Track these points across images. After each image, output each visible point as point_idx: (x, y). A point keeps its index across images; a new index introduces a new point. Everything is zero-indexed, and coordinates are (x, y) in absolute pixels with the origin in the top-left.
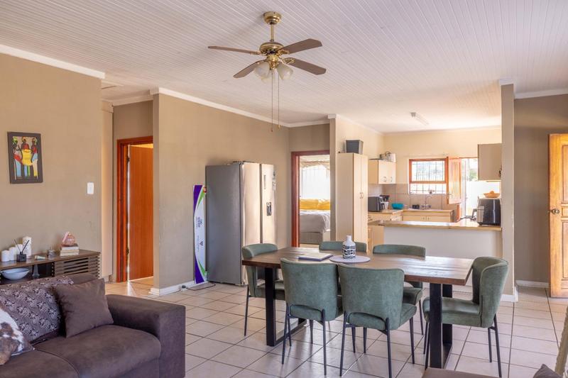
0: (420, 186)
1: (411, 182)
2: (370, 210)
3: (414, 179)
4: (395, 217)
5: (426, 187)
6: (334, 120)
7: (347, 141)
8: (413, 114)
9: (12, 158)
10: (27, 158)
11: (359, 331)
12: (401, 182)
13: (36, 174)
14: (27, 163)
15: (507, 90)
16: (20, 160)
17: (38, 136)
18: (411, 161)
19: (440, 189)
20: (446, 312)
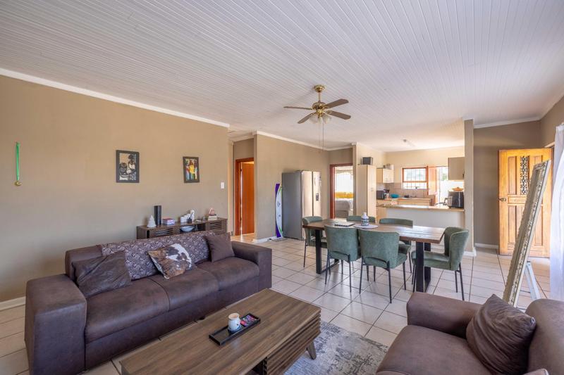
0: (409, 184)
1: (403, 182)
2: (378, 198)
3: (405, 180)
4: (394, 202)
5: (413, 184)
6: (355, 146)
7: (364, 158)
8: (405, 141)
9: (185, 169)
10: (192, 170)
11: (371, 268)
12: (397, 182)
13: (196, 178)
14: (192, 172)
15: (468, 123)
16: (189, 171)
17: (197, 159)
18: (403, 169)
19: (423, 186)
20: (426, 260)
